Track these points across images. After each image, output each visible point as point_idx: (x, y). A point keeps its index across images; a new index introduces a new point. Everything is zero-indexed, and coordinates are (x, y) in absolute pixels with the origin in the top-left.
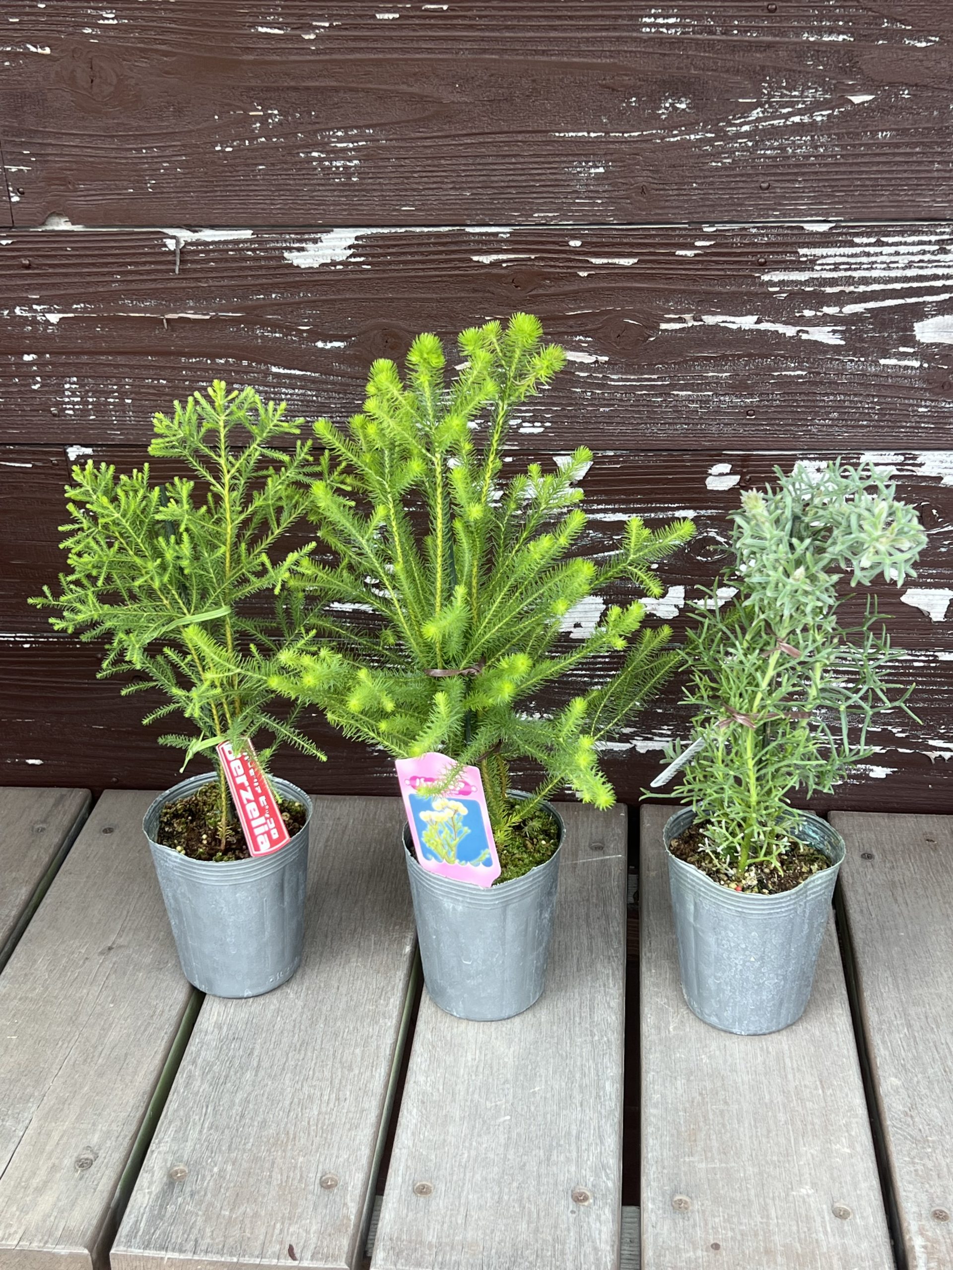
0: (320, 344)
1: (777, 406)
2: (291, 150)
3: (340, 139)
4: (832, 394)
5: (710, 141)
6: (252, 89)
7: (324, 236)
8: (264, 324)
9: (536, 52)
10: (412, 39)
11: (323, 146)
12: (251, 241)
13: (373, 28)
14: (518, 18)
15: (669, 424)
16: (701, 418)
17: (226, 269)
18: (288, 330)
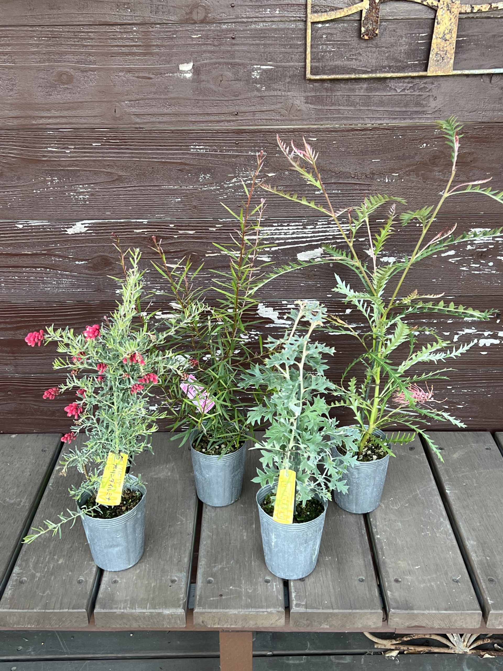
0: (77, 263)
2: (63, 192)
3: (81, 188)
5: (218, 190)
6: (47, 170)
7: (77, 223)
8: (55, 256)
9: (153, 158)
10: (106, 153)
11: (75, 191)
12: (49, 225)
13: (91, 149)
14: (145, 145)
17: (39, 235)
18: (64, 257)
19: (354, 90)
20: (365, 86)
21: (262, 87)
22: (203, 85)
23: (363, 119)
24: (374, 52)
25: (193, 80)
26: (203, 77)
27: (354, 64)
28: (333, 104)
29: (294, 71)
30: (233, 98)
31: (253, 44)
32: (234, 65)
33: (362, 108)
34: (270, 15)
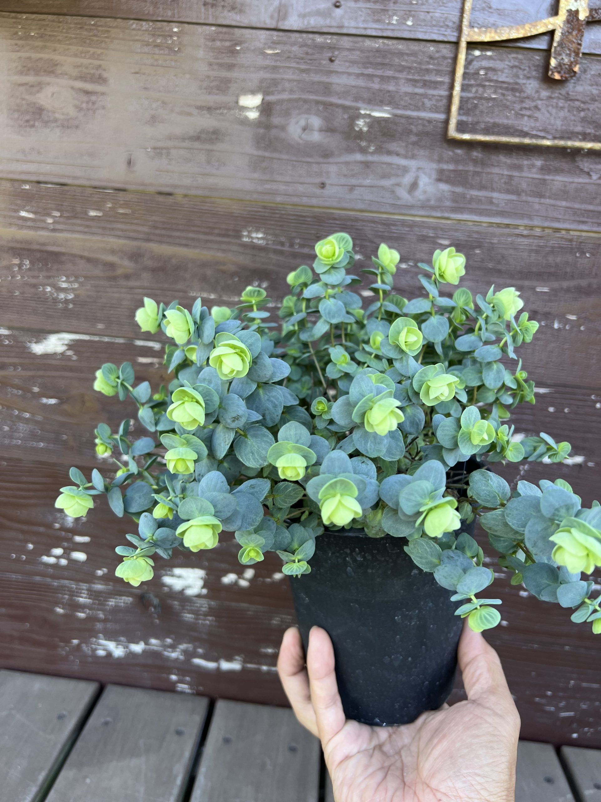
0: (45, 400)
2: (35, 286)
3: (64, 282)
6: (15, 247)
7: (50, 336)
8: (13, 386)
10: (109, 229)
11: (54, 285)
12: (8, 336)
13: (86, 220)
18: (26, 389)
19: (519, 168)
20: (539, 163)
21: (368, 147)
22: (274, 132)
23: (530, 217)
24: (562, 108)
25: (258, 124)
26: (276, 120)
27: (526, 124)
28: (482, 187)
29: (424, 126)
30: (321, 160)
31: (362, 74)
32: (328, 105)
33: (530, 199)
34: (397, 28)
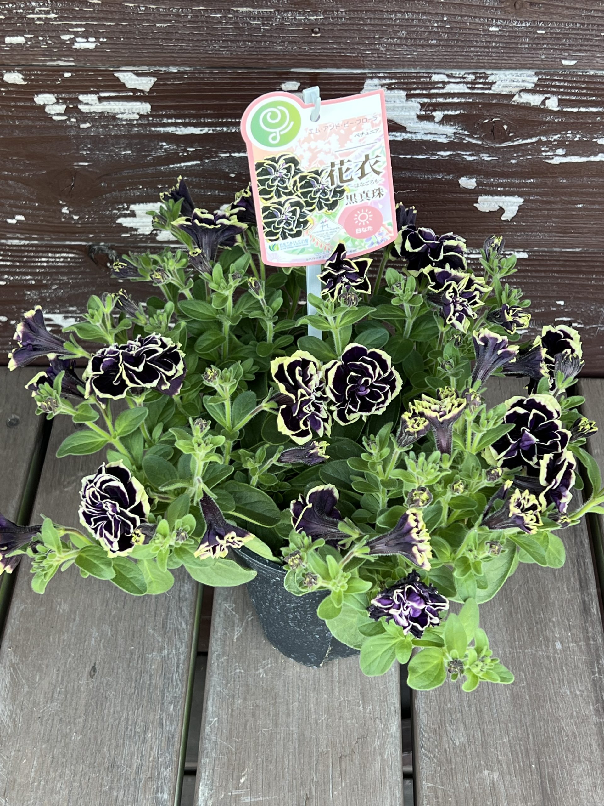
1: (343, 24)
4: (400, 12)
15: (232, 41)
16: (264, 36)
